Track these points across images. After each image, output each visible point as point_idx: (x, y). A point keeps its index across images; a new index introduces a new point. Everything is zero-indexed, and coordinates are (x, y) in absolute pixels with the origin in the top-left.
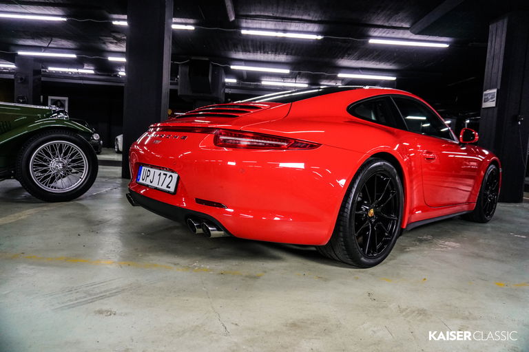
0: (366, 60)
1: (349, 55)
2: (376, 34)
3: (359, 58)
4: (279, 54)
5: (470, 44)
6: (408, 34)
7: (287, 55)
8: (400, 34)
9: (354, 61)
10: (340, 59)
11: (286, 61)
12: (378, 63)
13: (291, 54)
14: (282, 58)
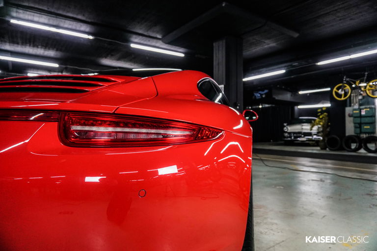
0: (124, 61)
1: (112, 55)
2: (136, 40)
3: (119, 59)
4: (49, 49)
5: (196, 56)
6: (160, 44)
7: (57, 50)
8: (154, 43)
9: (114, 61)
10: (104, 59)
11: (55, 56)
12: (132, 64)
13: (61, 50)
14: (51, 53)
